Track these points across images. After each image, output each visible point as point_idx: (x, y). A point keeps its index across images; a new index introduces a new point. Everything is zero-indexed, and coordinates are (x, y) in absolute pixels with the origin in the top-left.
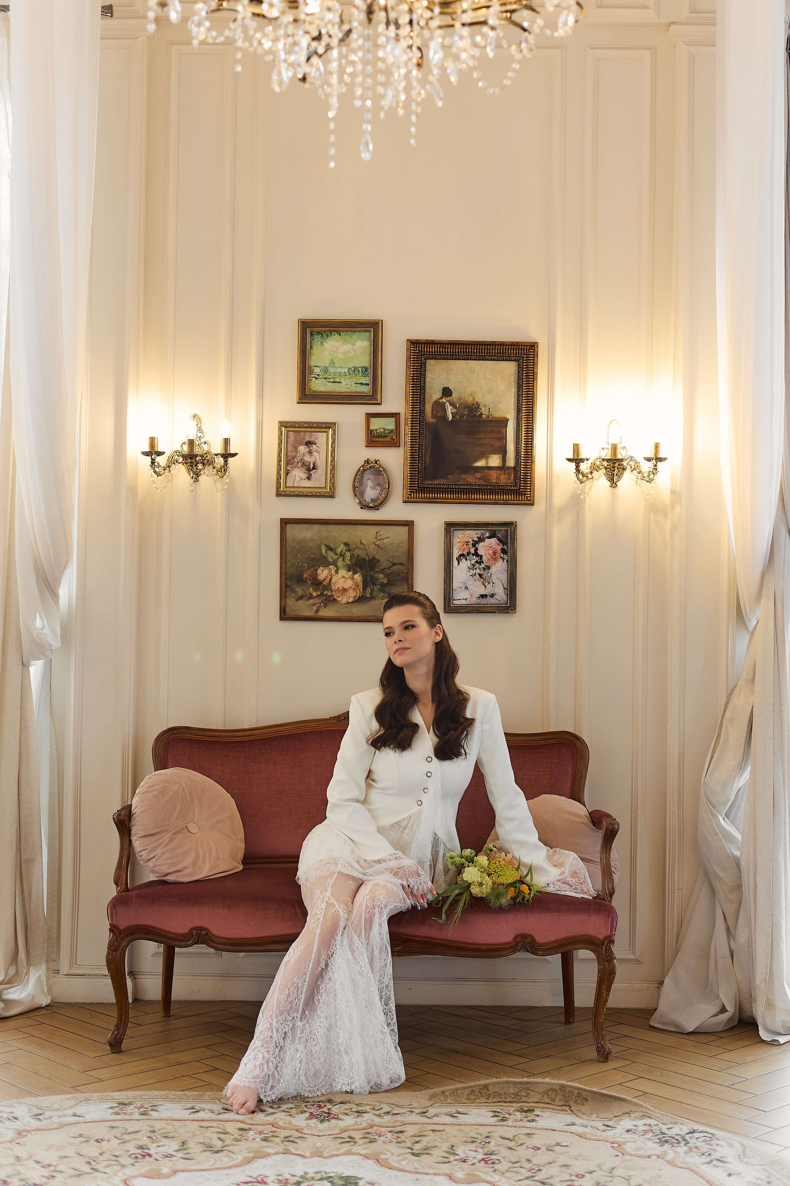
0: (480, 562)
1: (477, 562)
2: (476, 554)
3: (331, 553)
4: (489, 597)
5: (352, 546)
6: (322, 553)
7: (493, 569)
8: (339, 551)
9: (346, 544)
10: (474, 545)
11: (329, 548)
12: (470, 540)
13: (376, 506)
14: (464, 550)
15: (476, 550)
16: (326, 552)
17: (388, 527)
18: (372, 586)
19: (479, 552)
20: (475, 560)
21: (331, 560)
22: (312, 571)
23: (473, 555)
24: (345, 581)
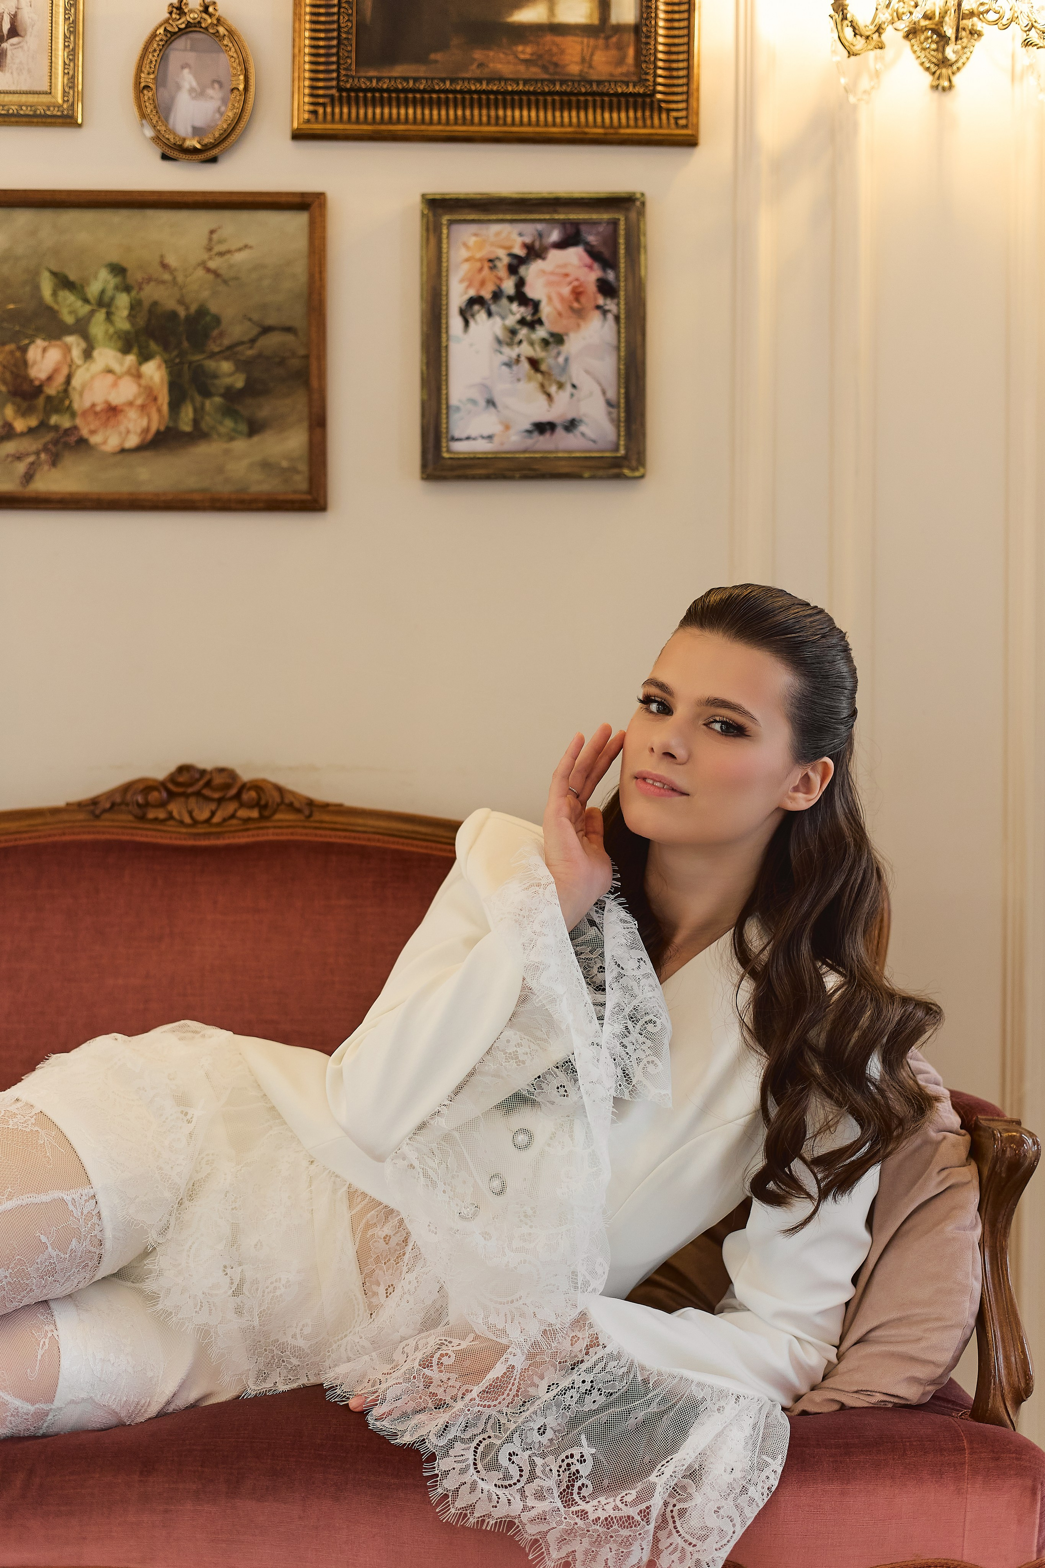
0: (533, 323)
1: (522, 322)
2: (520, 297)
3: (68, 299)
4: (560, 432)
5: (135, 276)
6: (41, 299)
7: (574, 344)
8: (94, 289)
9: (118, 270)
10: (513, 269)
11: (64, 282)
12: (502, 253)
13: (206, 148)
14: (483, 283)
15: (520, 284)
16: (54, 294)
17: (245, 216)
18: (198, 398)
19: (532, 291)
20: (518, 317)
21: (69, 320)
22: (12, 352)
23: (511, 299)
24: (115, 385)
